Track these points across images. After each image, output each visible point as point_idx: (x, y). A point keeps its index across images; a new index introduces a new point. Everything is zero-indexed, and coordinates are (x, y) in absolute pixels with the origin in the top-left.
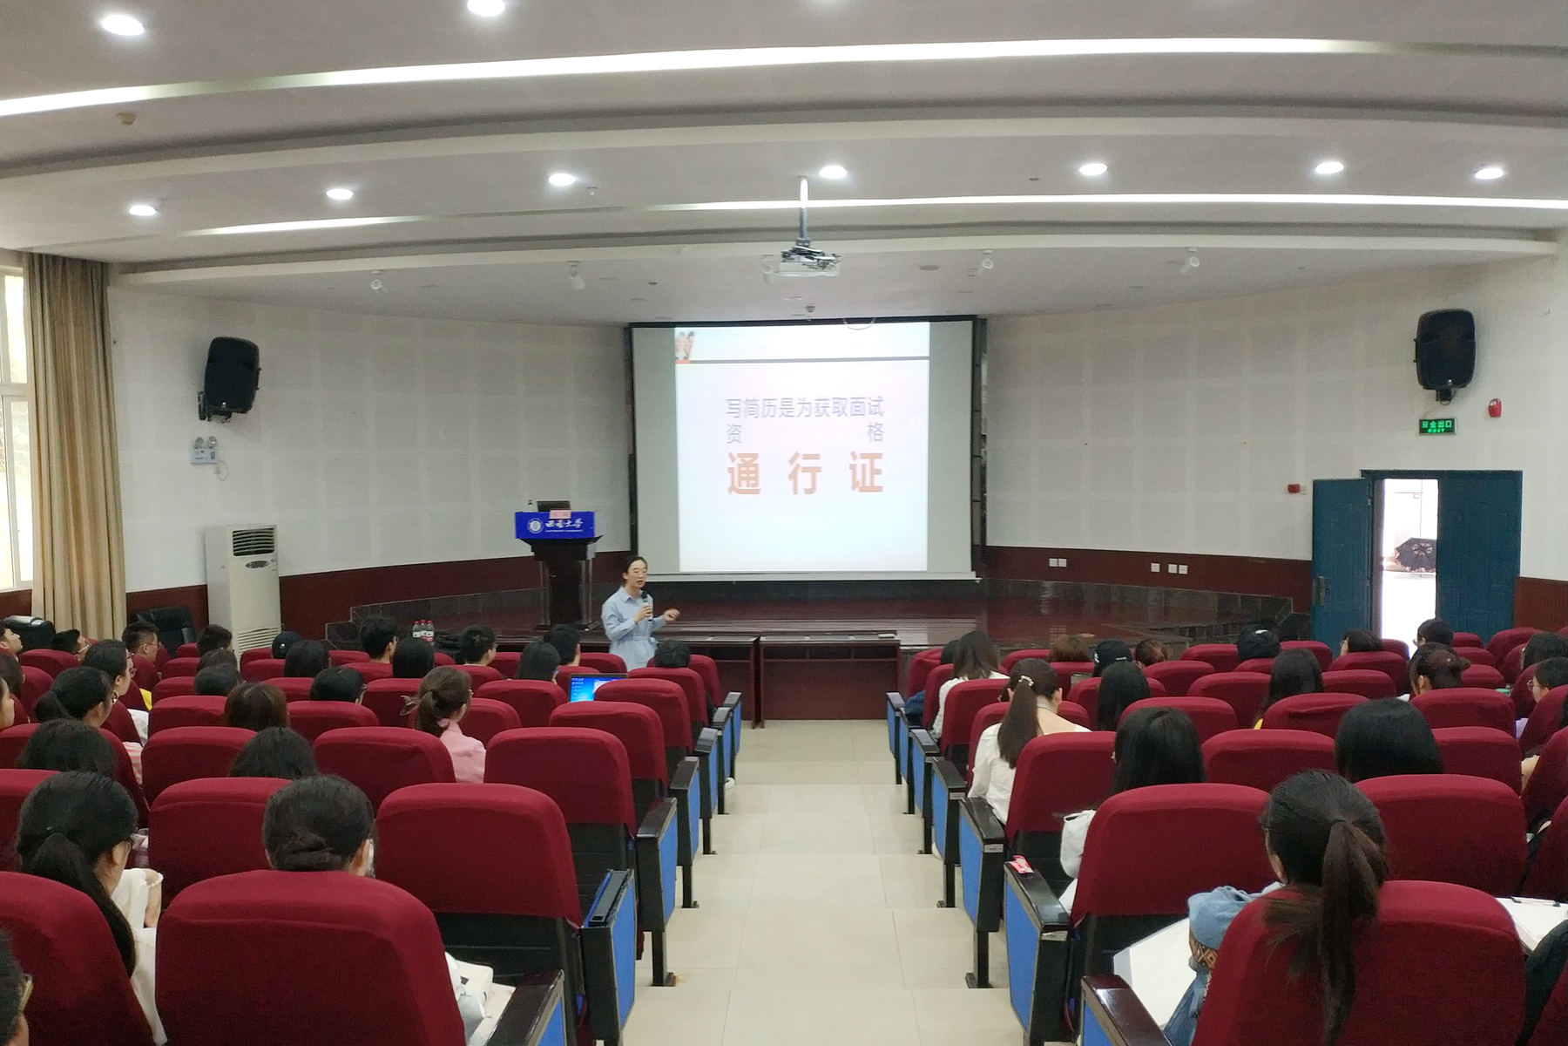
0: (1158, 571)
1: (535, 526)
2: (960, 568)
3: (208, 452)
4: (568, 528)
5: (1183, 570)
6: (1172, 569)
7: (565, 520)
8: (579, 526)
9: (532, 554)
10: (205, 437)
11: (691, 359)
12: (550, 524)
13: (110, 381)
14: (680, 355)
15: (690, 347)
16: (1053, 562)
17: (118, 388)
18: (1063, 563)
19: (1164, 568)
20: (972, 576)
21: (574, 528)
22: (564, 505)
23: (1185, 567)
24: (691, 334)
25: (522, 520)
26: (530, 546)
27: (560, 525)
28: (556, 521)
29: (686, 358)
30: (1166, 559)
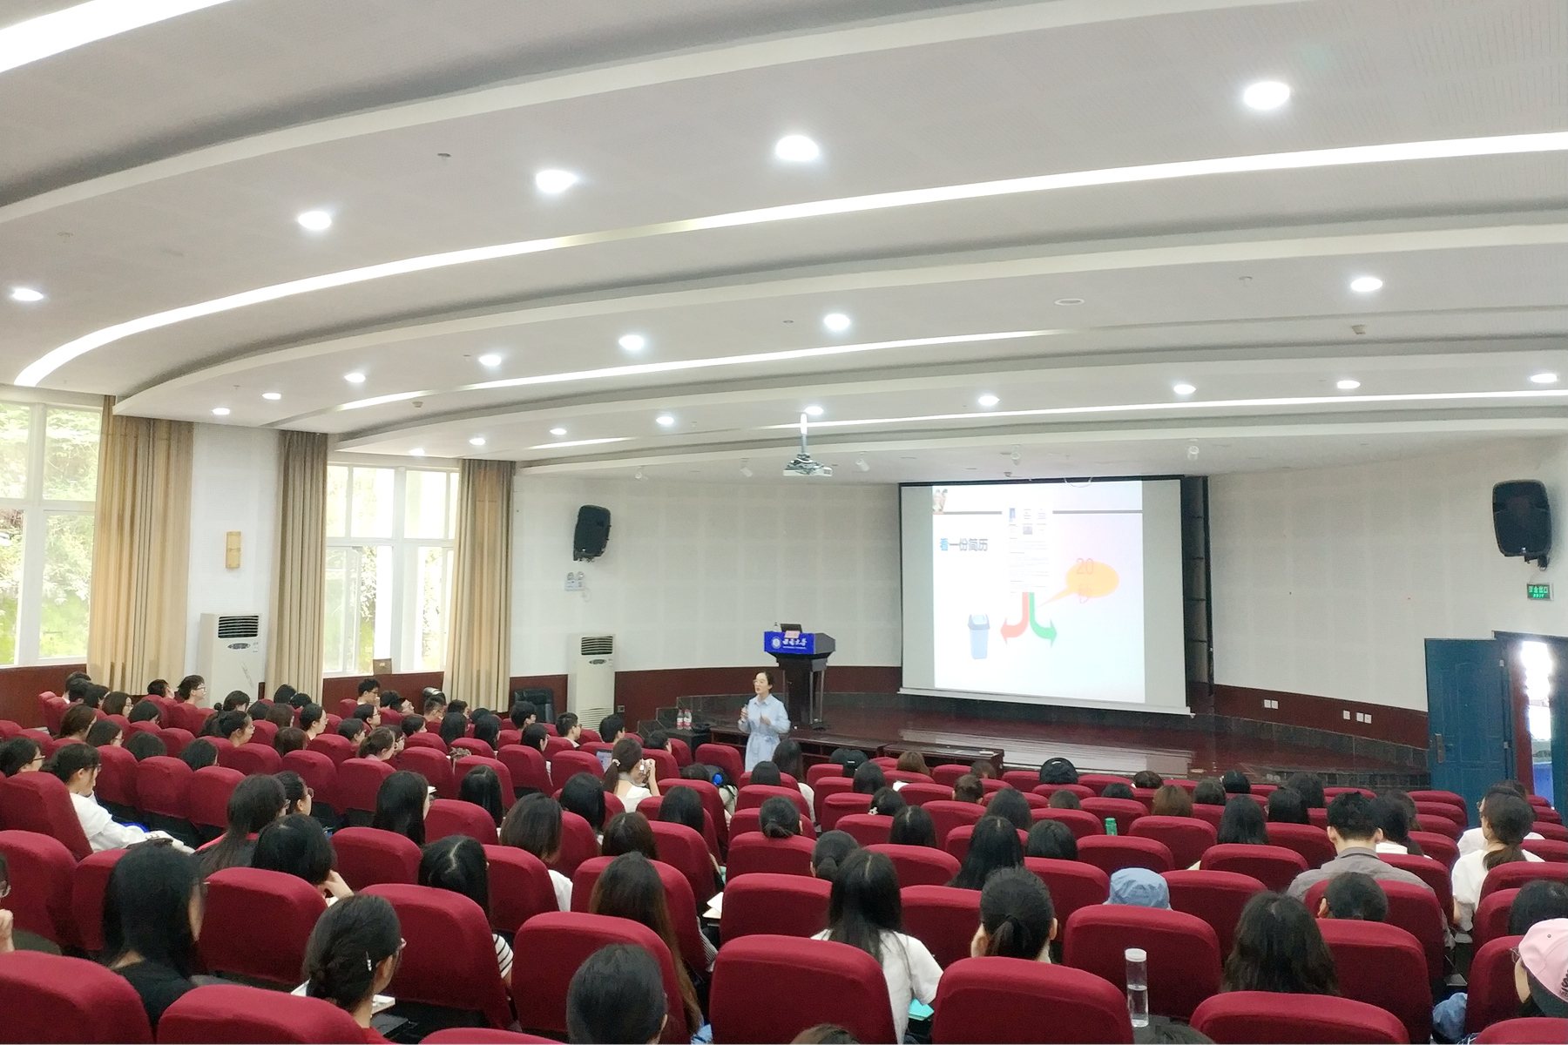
0: (1349, 718)
1: (776, 643)
2: (1175, 703)
3: (577, 582)
4: (798, 646)
5: (1368, 719)
6: (1360, 717)
7: (795, 640)
8: (804, 644)
9: (777, 665)
10: (575, 573)
11: (944, 510)
12: (785, 642)
13: (510, 536)
14: (936, 507)
15: (944, 501)
16: (1267, 704)
17: (516, 540)
18: (1275, 705)
19: (1353, 716)
20: (1186, 711)
21: (801, 646)
22: (797, 628)
23: (1370, 716)
24: (945, 491)
25: (769, 637)
26: (775, 659)
27: (792, 643)
28: (790, 639)
29: (940, 510)
30: (1356, 707)
